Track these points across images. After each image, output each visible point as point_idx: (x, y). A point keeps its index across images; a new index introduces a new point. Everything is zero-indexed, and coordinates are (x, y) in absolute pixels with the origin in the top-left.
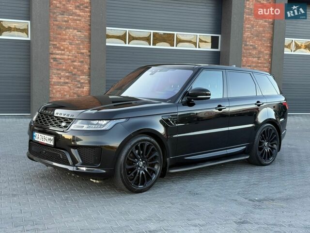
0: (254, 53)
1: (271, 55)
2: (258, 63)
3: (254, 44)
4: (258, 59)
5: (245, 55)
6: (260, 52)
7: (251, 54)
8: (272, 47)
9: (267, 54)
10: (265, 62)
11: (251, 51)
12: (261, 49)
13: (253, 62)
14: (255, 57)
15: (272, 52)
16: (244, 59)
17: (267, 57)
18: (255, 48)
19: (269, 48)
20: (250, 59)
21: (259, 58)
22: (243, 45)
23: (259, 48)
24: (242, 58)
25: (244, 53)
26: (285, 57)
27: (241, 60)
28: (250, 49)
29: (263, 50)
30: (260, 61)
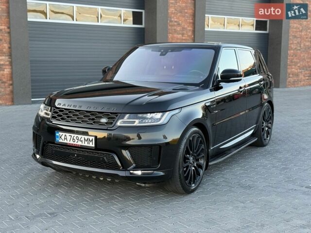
0: (179, 30)
1: (194, 32)
2: (183, 40)
3: (178, 20)
4: (182, 36)
5: (170, 31)
6: (184, 29)
7: (176, 31)
8: (194, 24)
9: (190, 30)
10: (188, 38)
11: (175, 27)
12: (184, 25)
13: (177, 39)
14: (180, 34)
15: (194, 28)
16: (170, 36)
17: (190, 33)
18: (179, 25)
19: (191, 25)
20: (175, 35)
21: (183, 34)
22: (169, 21)
23: (183, 24)
24: (168, 35)
25: (169, 29)
26: (205, 34)
27: (167, 37)
28: (174, 25)
29: (186, 26)
30: (184, 38)
